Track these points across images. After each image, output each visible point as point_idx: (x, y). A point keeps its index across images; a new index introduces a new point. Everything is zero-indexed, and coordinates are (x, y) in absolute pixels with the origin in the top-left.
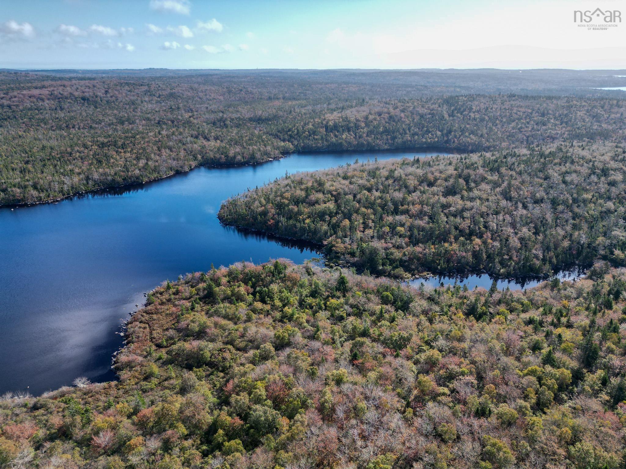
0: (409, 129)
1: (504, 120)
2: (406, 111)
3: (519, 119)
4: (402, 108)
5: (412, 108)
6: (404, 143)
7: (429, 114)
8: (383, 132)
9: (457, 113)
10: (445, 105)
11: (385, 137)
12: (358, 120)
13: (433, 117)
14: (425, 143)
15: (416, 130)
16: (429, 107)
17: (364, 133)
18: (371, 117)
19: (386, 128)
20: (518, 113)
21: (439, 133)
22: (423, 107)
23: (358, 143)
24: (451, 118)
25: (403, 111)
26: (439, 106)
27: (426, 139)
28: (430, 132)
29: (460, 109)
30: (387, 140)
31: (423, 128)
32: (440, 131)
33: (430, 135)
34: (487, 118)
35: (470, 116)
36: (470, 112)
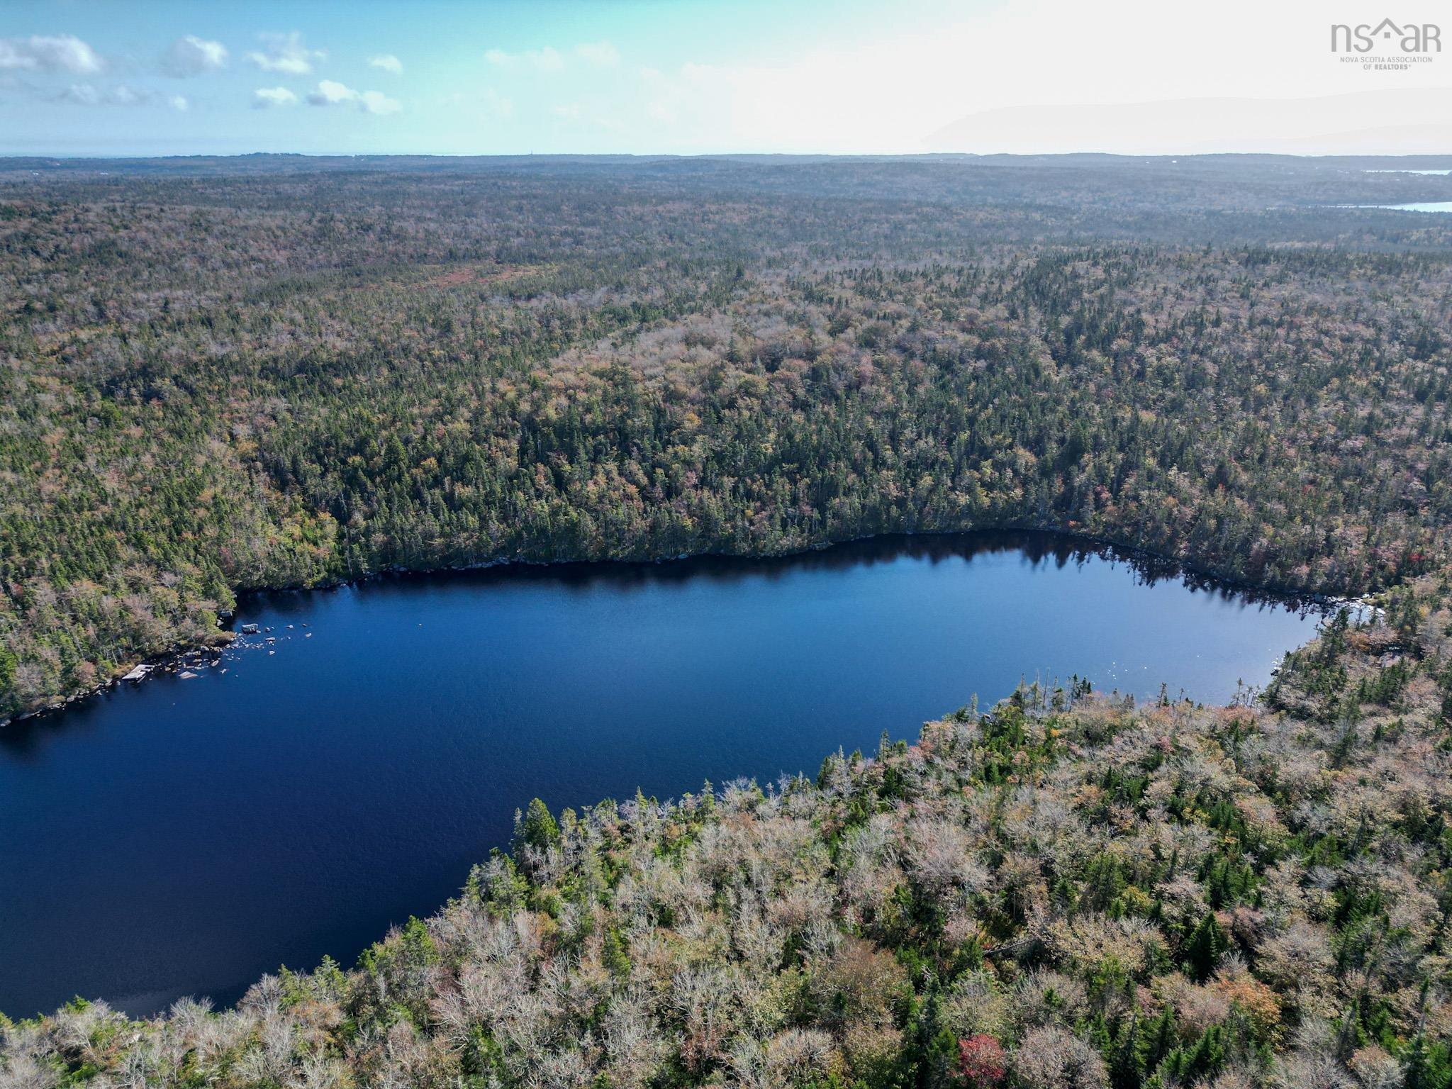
0: (894, 439)
1: (1283, 378)
2: (882, 345)
3: (1342, 372)
4: (869, 323)
5: (906, 323)
6: (872, 513)
7: (979, 354)
8: (775, 462)
9: (1089, 345)
10: (1031, 308)
11: (782, 486)
12: (672, 396)
13: (990, 368)
14: (969, 511)
15: (924, 444)
16: (971, 319)
17: (688, 464)
18: (733, 376)
19: (790, 437)
20: (1326, 340)
21: (1025, 457)
22: (948, 317)
23: (653, 528)
24: (1065, 372)
25: (868, 342)
26: (1013, 314)
27: (969, 490)
28: (986, 453)
29: (1093, 327)
30: (795, 501)
31: (954, 427)
32: (1027, 444)
33: (987, 468)
34: (1211, 369)
35: (1141, 360)
36: (1136, 340)
